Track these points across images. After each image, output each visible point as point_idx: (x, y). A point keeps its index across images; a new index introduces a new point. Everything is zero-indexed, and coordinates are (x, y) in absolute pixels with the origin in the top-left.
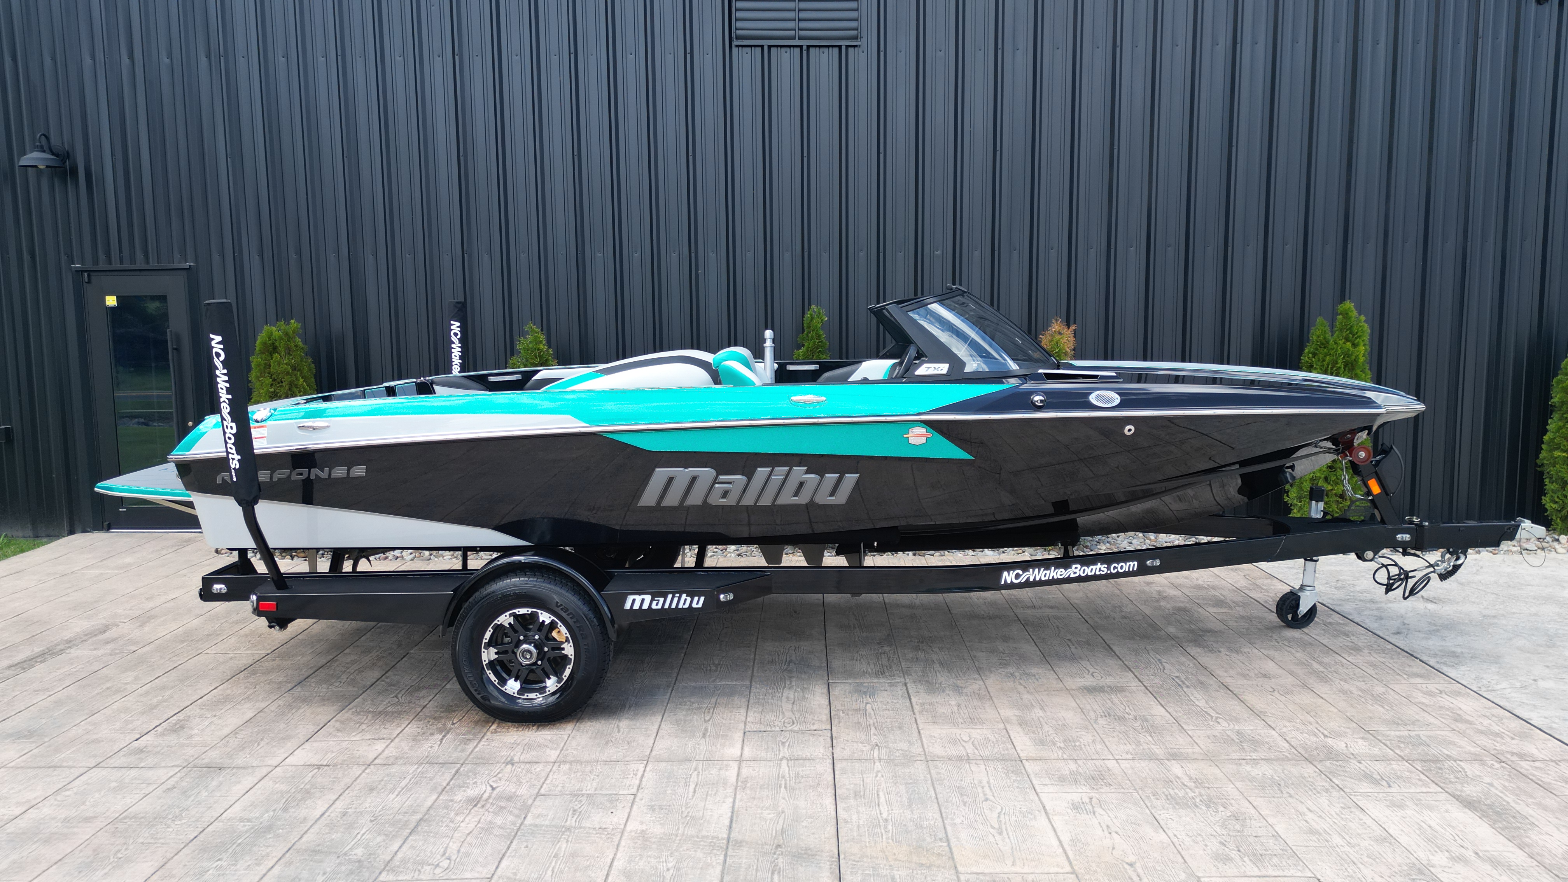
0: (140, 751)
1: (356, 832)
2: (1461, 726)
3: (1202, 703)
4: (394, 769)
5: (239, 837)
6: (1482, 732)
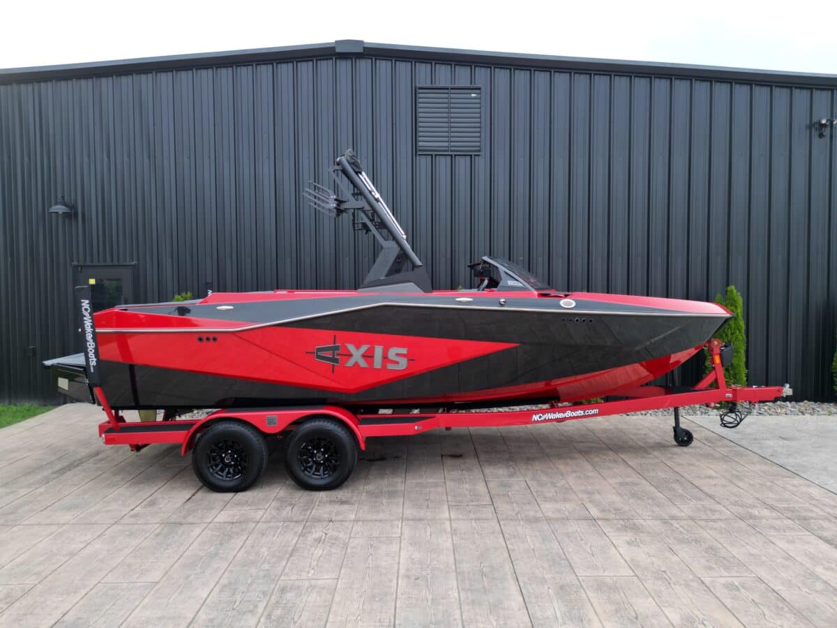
0: (135, 516)
1: (261, 556)
2: (814, 502)
3: (681, 491)
4: (271, 524)
5: (201, 559)
6: (825, 505)
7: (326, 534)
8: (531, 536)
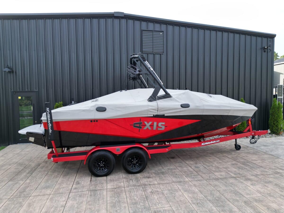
1: (137, 200)
4: (130, 188)
7: (153, 190)
8: (221, 185)
